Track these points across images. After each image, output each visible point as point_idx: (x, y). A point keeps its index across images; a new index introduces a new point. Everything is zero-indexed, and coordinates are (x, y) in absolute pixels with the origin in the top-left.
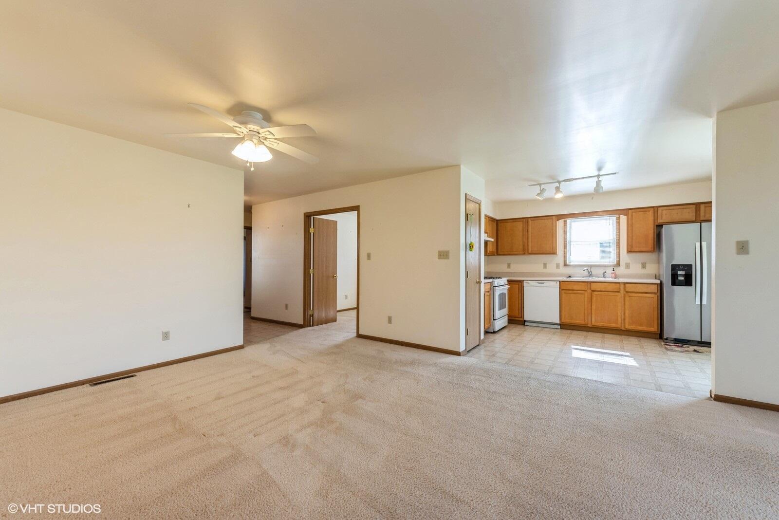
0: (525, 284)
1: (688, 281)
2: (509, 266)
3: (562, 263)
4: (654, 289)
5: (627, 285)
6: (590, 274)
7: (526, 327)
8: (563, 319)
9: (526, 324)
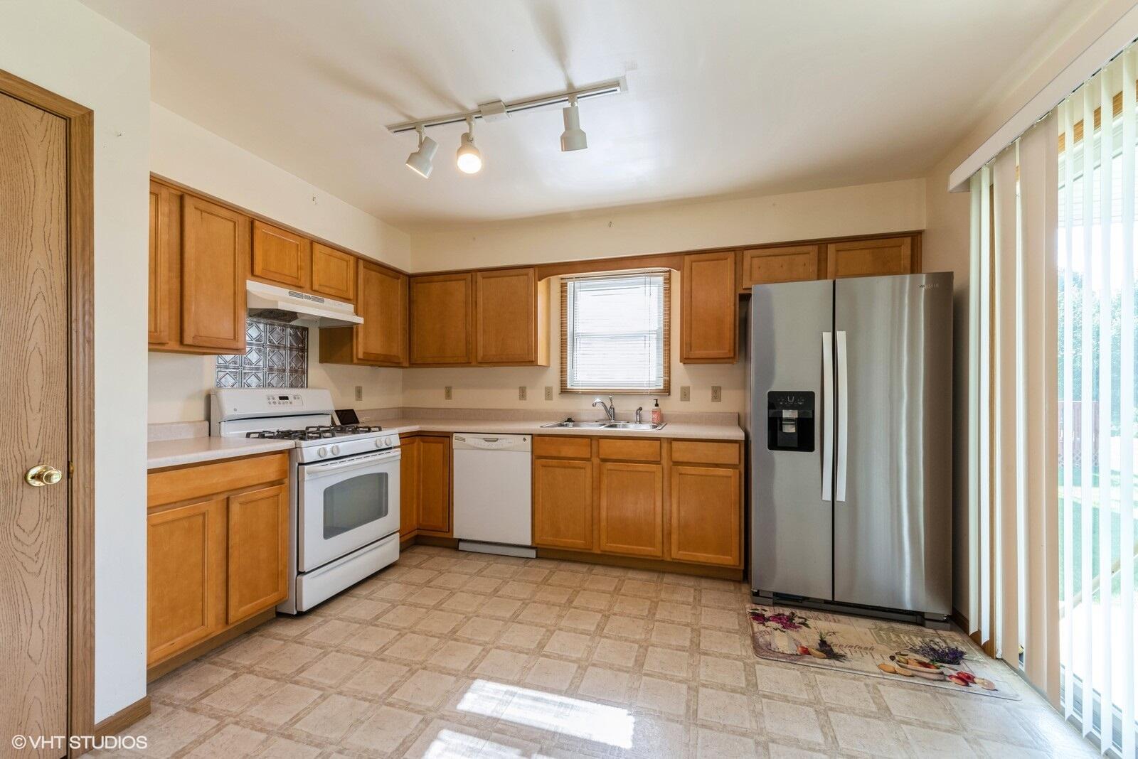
0: (456, 443)
1: (805, 439)
2: (448, 395)
3: (556, 389)
4: (732, 455)
5: (675, 444)
6: (612, 416)
7: (462, 555)
8: (537, 535)
9: (458, 546)
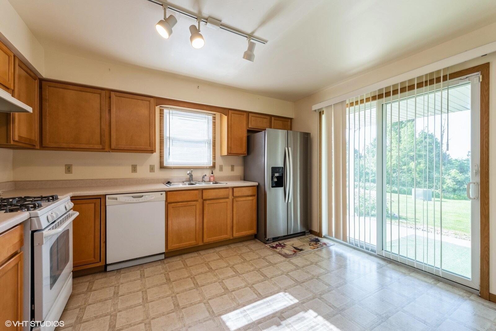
0: (108, 201)
2: (69, 169)
3: (157, 166)
5: (235, 189)
6: (191, 179)
7: (108, 274)
8: (169, 245)
9: (109, 268)
